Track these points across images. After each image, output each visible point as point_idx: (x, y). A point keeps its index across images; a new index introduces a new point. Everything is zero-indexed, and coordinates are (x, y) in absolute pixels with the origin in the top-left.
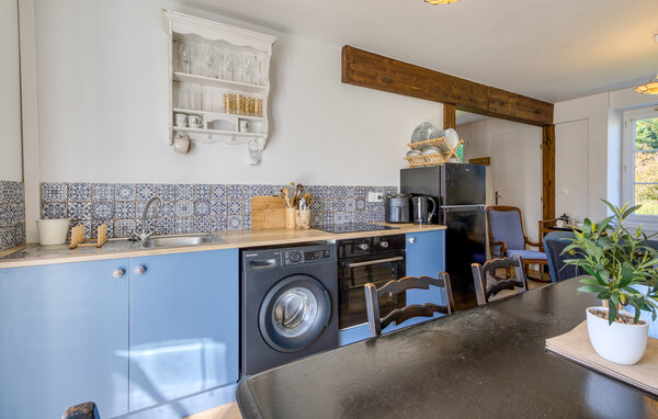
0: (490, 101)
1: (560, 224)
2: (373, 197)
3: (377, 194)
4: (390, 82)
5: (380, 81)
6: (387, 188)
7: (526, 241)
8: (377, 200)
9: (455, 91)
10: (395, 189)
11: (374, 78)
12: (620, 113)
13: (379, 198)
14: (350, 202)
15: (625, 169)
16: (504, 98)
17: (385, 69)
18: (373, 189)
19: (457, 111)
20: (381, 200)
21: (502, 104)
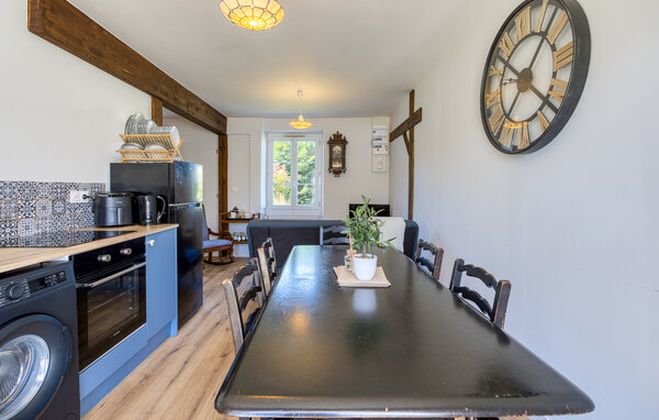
0: (189, 104)
1: (233, 216)
2: (76, 197)
3: (82, 193)
4: (100, 54)
5: (87, 49)
6: (93, 186)
7: (210, 232)
8: (82, 201)
9: (163, 87)
10: (103, 186)
11: (80, 43)
12: (267, 133)
13: (85, 197)
14: (43, 204)
15: (269, 173)
16: (198, 104)
17: (93, 37)
18: (76, 187)
19: (164, 109)
20: (87, 200)
21: (197, 109)
